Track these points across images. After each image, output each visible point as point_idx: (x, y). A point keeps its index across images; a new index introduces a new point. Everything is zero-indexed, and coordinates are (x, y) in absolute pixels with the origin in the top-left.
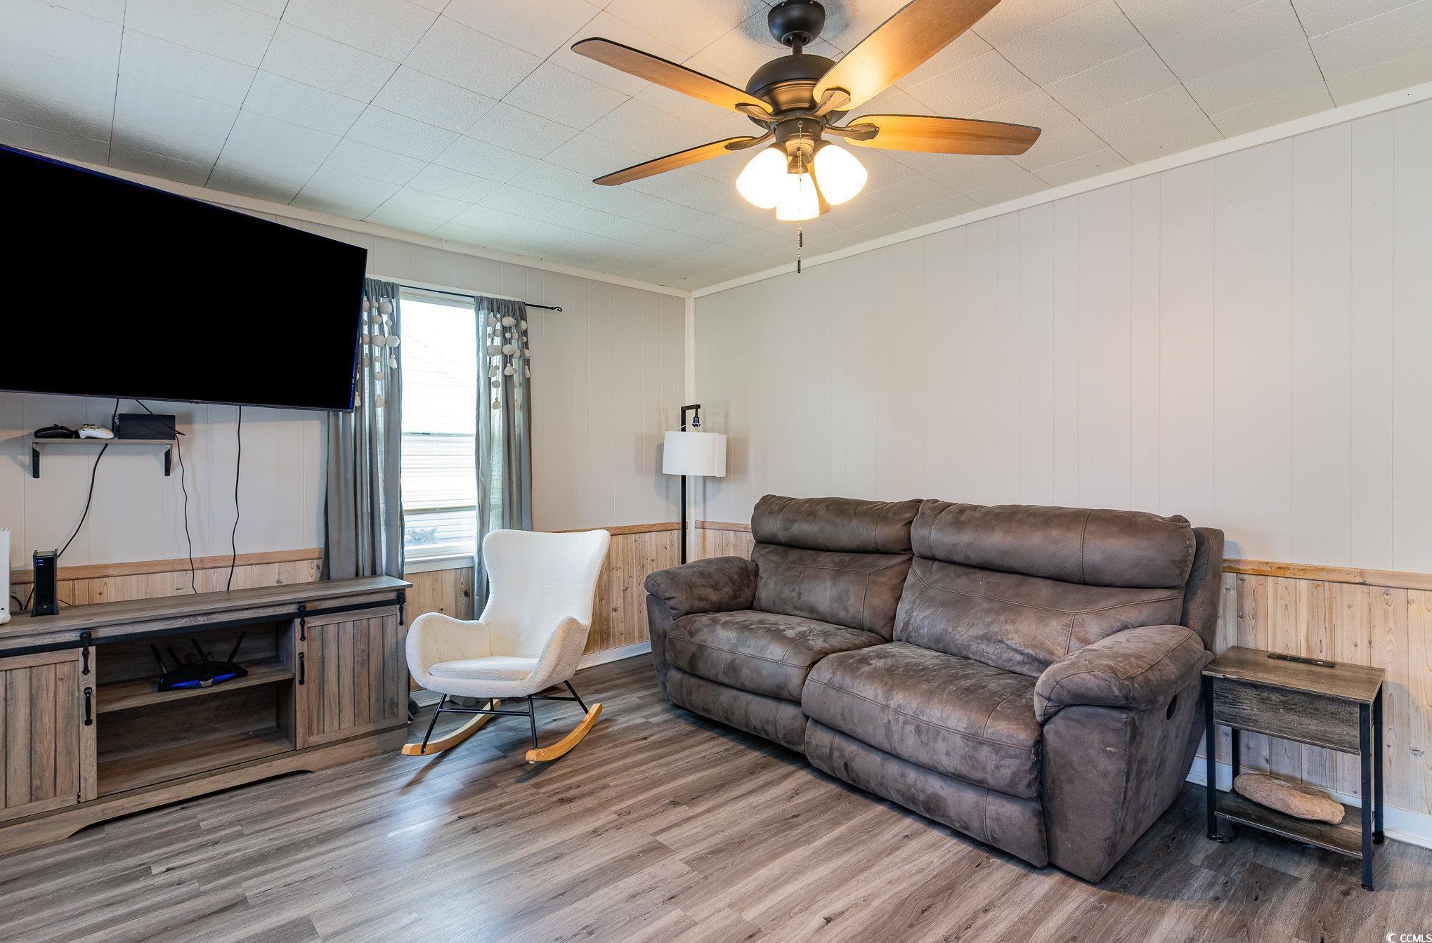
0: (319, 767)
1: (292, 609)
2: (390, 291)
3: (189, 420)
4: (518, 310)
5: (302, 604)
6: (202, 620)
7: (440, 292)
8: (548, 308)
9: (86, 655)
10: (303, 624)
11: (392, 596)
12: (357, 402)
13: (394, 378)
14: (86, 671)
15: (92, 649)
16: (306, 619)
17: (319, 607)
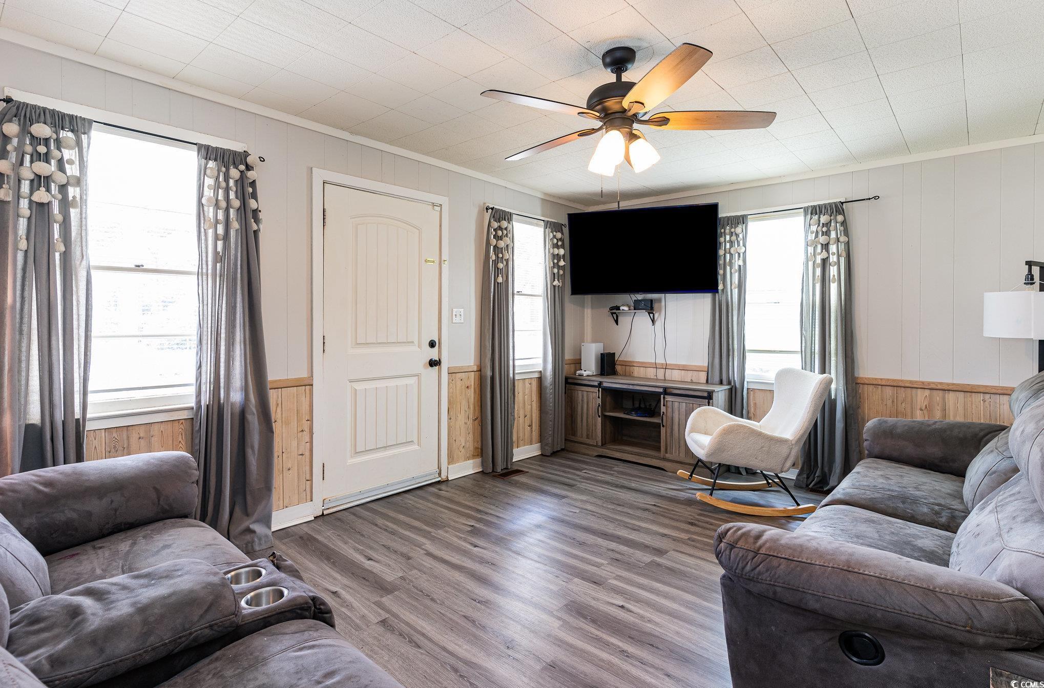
0: (670, 471)
1: (661, 390)
2: (741, 220)
3: (659, 300)
4: (837, 209)
5: (665, 389)
6: (631, 387)
7: (774, 212)
8: (864, 200)
9: (599, 391)
10: (664, 398)
11: (705, 394)
12: (720, 287)
13: (742, 271)
14: (599, 397)
15: (600, 389)
16: (666, 396)
17: (673, 392)
